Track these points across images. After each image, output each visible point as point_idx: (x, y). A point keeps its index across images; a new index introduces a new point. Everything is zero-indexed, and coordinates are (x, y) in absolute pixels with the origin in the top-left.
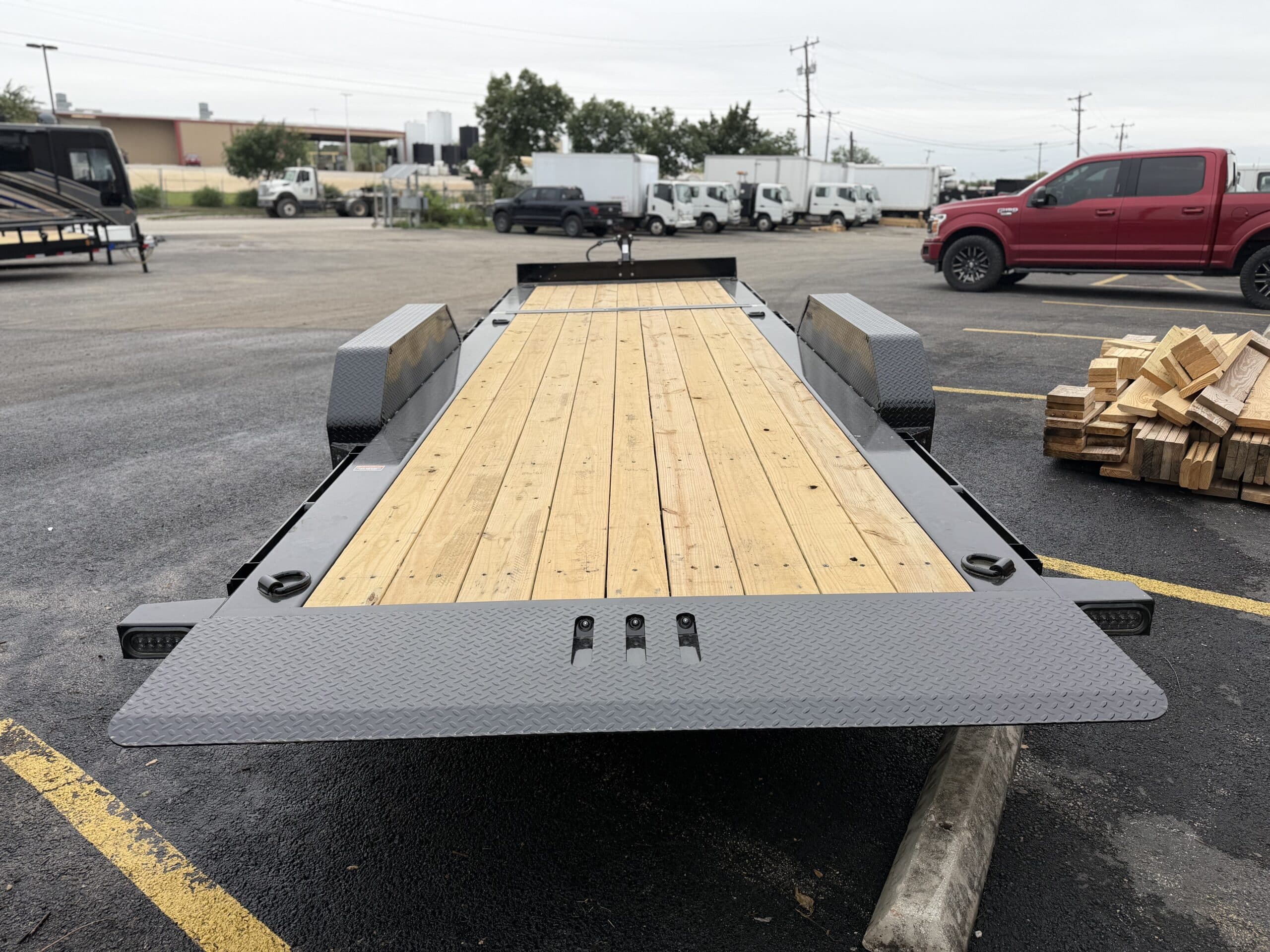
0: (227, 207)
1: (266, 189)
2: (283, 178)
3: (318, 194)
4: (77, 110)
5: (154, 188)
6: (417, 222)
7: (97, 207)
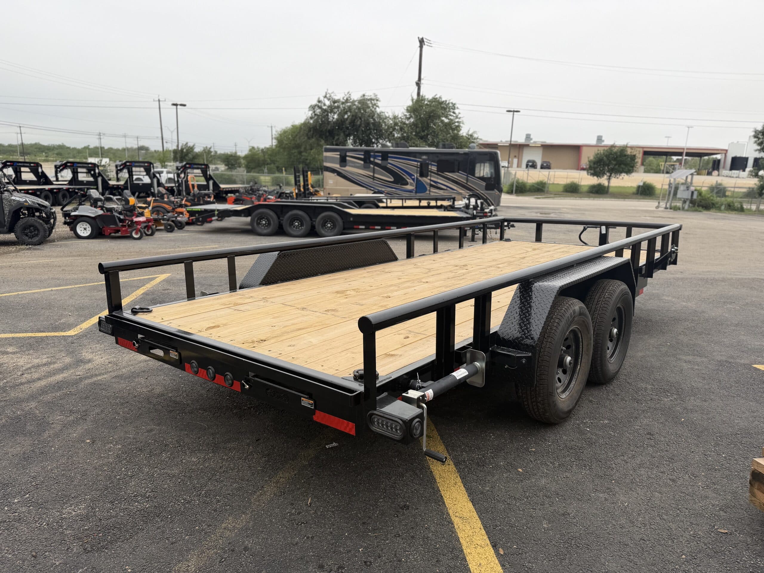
0: (581, 193)
4: (534, 142)
5: (544, 182)
6: (686, 207)
7: (483, 191)
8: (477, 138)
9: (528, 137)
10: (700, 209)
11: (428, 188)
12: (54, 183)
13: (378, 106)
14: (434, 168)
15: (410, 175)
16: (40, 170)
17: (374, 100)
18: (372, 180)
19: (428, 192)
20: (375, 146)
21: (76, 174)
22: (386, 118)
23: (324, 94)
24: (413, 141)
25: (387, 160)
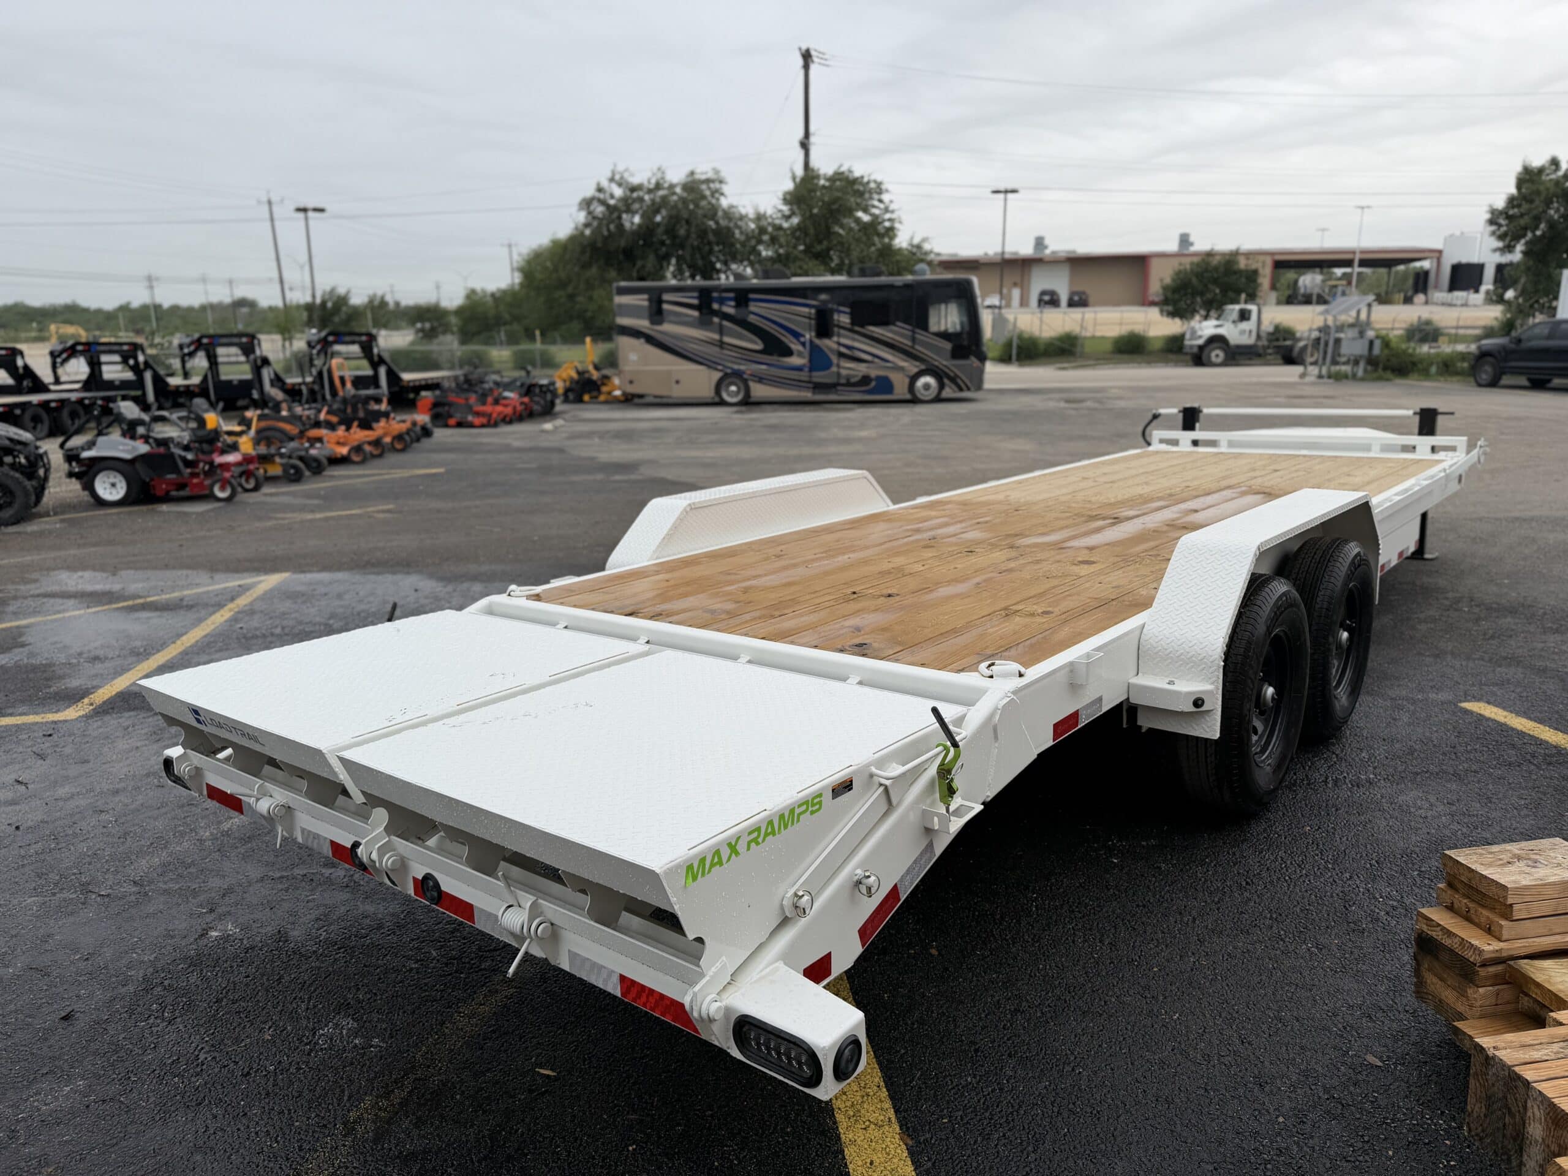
0: (1150, 353)
1: (1193, 332)
2: (1218, 319)
3: (1259, 337)
4: (1053, 253)
5: (1074, 333)
6: (1360, 372)
7: (946, 360)
8: (931, 252)
9: (1040, 243)
10: (1389, 374)
11: (834, 359)
12: (52, 387)
13: (722, 194)
14: (845, 319)
15: (797, 335)
16: (20, 363)
17: (713, 181)
18: (717, 349)
19: (834, 369)
20: (723, 276)
21: (96, 367)
22: (742, 218)
23: (609, 175)
24: (798, 263)
25: (747, 306)
